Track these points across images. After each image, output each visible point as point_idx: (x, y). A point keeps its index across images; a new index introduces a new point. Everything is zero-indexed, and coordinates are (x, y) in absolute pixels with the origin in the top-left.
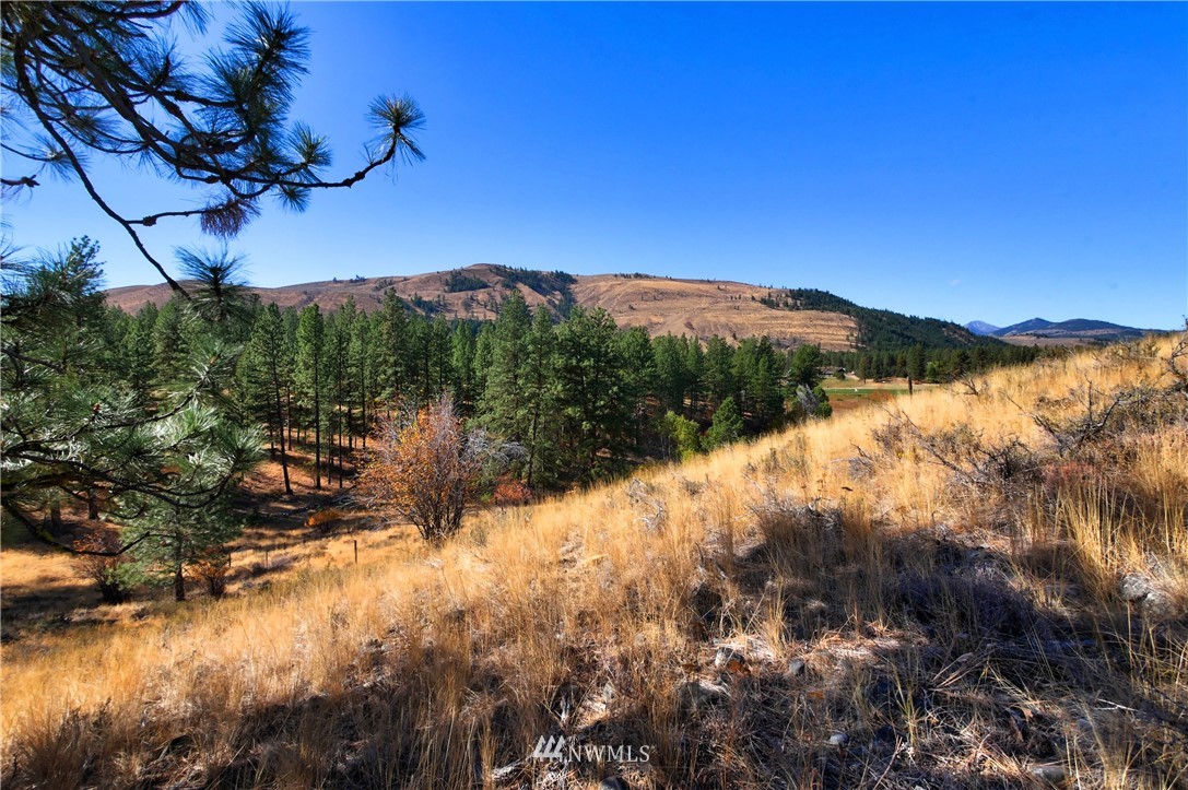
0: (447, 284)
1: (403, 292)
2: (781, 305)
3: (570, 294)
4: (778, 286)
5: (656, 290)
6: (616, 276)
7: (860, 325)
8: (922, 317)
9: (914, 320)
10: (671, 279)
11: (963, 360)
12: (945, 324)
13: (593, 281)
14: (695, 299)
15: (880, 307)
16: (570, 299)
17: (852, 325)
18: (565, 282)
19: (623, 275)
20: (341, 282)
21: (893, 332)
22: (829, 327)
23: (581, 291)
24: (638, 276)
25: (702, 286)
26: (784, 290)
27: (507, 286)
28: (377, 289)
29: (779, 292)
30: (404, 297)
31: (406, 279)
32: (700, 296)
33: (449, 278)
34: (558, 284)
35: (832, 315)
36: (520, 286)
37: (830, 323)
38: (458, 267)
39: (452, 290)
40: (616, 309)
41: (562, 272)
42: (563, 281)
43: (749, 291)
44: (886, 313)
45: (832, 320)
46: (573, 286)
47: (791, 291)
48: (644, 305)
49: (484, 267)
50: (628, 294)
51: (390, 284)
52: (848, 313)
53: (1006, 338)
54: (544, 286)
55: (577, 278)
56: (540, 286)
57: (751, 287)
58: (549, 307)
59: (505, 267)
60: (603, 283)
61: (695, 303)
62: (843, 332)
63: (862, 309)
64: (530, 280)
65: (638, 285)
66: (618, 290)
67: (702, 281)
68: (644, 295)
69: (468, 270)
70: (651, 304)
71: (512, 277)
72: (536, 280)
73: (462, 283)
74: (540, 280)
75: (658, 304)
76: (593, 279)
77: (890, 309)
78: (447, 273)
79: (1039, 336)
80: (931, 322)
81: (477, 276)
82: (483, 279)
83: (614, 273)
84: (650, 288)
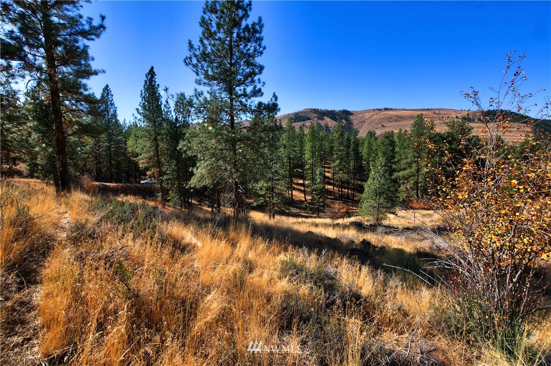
0: (292, 119)
2: (476, 120)
3: (350, 120)
5: (396, 116)
6: (374, 110)
7: (535, 130)
10: (405, 110)
13: (362, 114)
16: (350, 123)
17: (529, 130)
19: (378, 110)
22: (511, 131)
23: (356, 119)
24: (386, 109)
25: (424, 112)
26: (478, 112)
27: (319, 118)
29: (475, 113)
33: (293, 116)
34: (344, 116)
36: (326, 118)
37: (512, 129)
38: (297, 111)
39: (295, 122)
40: (375, 126)
41: (345, 110)
42: (346, 114)
43: (454, 113)
46: (351, 117)
48: (390, 124)
49: (308, 110)
50: (381, 119)
54: (337, 117)
55: (353, 113)
56: (335, 118)
57: (455, 111)
59: (318, 109)
60: (367, 114)
64: (330, 115)
65: (386, 114)
66: (375, 117)
67: (424, 110)
68: (390, 119)
69: (302, 112)
70: (394, 123)
71: (322, 114)
72: (332, 115)
73: (299, 118)
74: (335, 114)
75: (398, 123)
76: (361, 112)
78: (292, 114)
81: (306, 115)
82: (308, 116)
83: (373, 109)
84: (393, 115)
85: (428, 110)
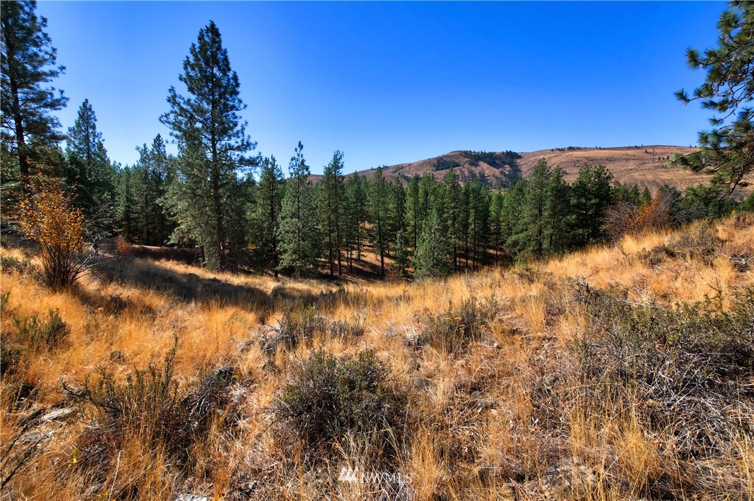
0: (434, 166)
1: (409, 173)
3: (517, 166)
5: (586, 158)
6: (553, 150)
10: (599, 149)
13: (534, 156)
14: (622, 163)
16: (516, 170)
18: (513, 158)
20: (375, 169)
23: (525, 164)
24: (571, 149)
25: (629, 152)
27: (472, 164)
28: (394, 172)
30: (409, 176)
31: (410, 165)
32: (627, 160)
33: (435, 162)
34: (507, 160)
36: (481, 163)
38: (441, 155)
39: (437, 170)
41: (510, 152)
42: (511, 157)
46: (518, 161)
48: (576, 170)
49: (457, 153)
50: (562, 163)
51: (402, 168)
54: (497, 162)
55: (522, 155)
56: (495, 163)
59: (471, 151)
61: (622, 166)
64: (488, 159)
65: (571, 155)
66: (554, 160)
68: (576, 163)
69: (447, 156)
71: (476, 158)
72: (491, 159)
73: (443, 164)
74: (495, 158)
76: (534, 154)
78: (434, 159)
81: (453, 159)
82: (456, 161)
83: (551, 148)
84: (579, 157)
85: (636, 147)
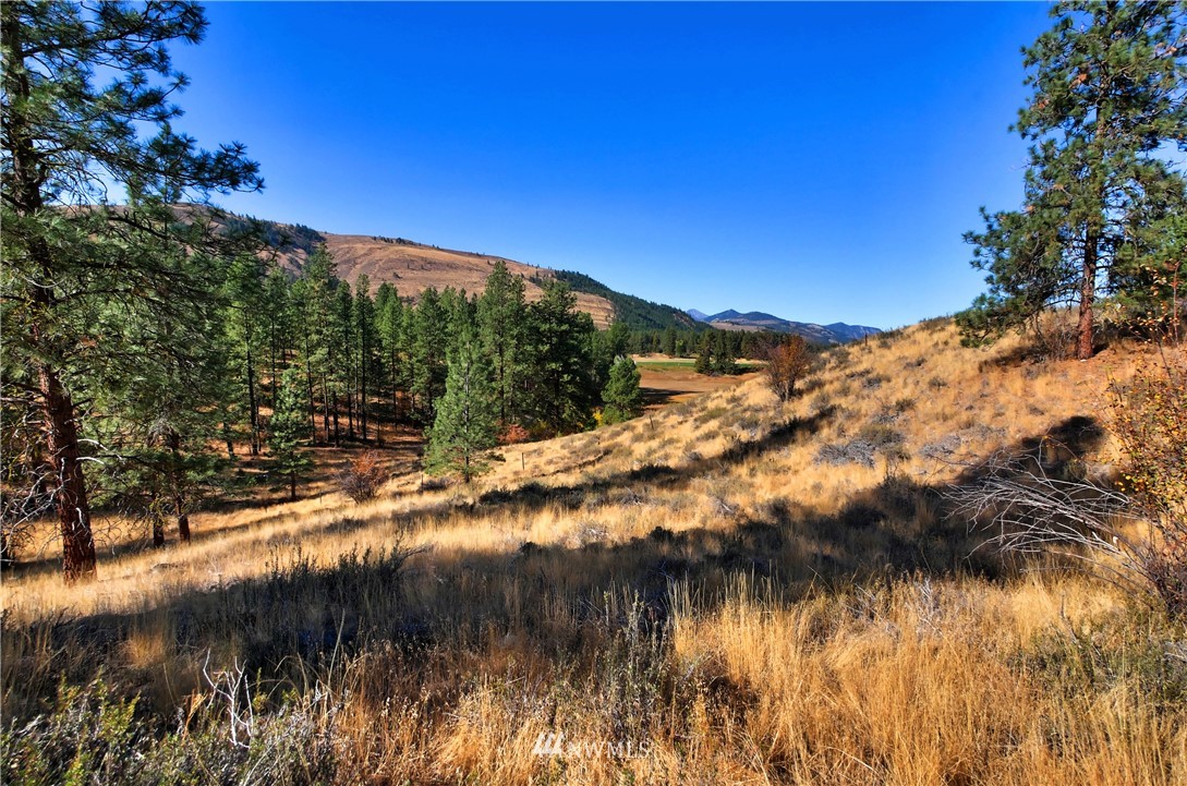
4: (544, 266)
5: (422, 259)
6: (375, 238)
7: (615, 308)
8: (659, 304)
9: (653, 305)
10: (438, 249)
11: (711, 339)
12: (674, 311)
13: (347, 242)
14: (466, 273)
15: (628, 293)
17: (609, 307)
18: (310, 238)
19: (383, 239)
21: (640, 315)
22: (591, 307)
23: (333, 252)
24: (400, 241)
25: (471, 259)
26: (550, 271)
29: (546, 272)
32: (471, 270)
35: (592, 297)
37: (591, 305)
40: (379, 275)
41: (305, 227)
42: (307, 237)
43: (518, 269)
44: (632, 298)
45: (592, 302)
47: (556, 272)
48: (410, 274)
50: (391, 261)
52: (605, 296)
53: (714, 323)
55: (326, 236)
57: (519, 265)
58: (291, 267)
60: (359, 246)
61: (466, 277)
62: (602, 313)
63: (615, 293)
65: (402, 251)
66: (378, 255)
67: (471, 254)
68: (410, 263)
70: (419, 274)
72: (270, 234)
74: (276, 233)
75: (427, 274)
76: (346, 239)
77: (636, 295)
79: (733, 323)
80: (665, 308)
83: (373, 235)
84: (415, 256)
85: (478, 255)
